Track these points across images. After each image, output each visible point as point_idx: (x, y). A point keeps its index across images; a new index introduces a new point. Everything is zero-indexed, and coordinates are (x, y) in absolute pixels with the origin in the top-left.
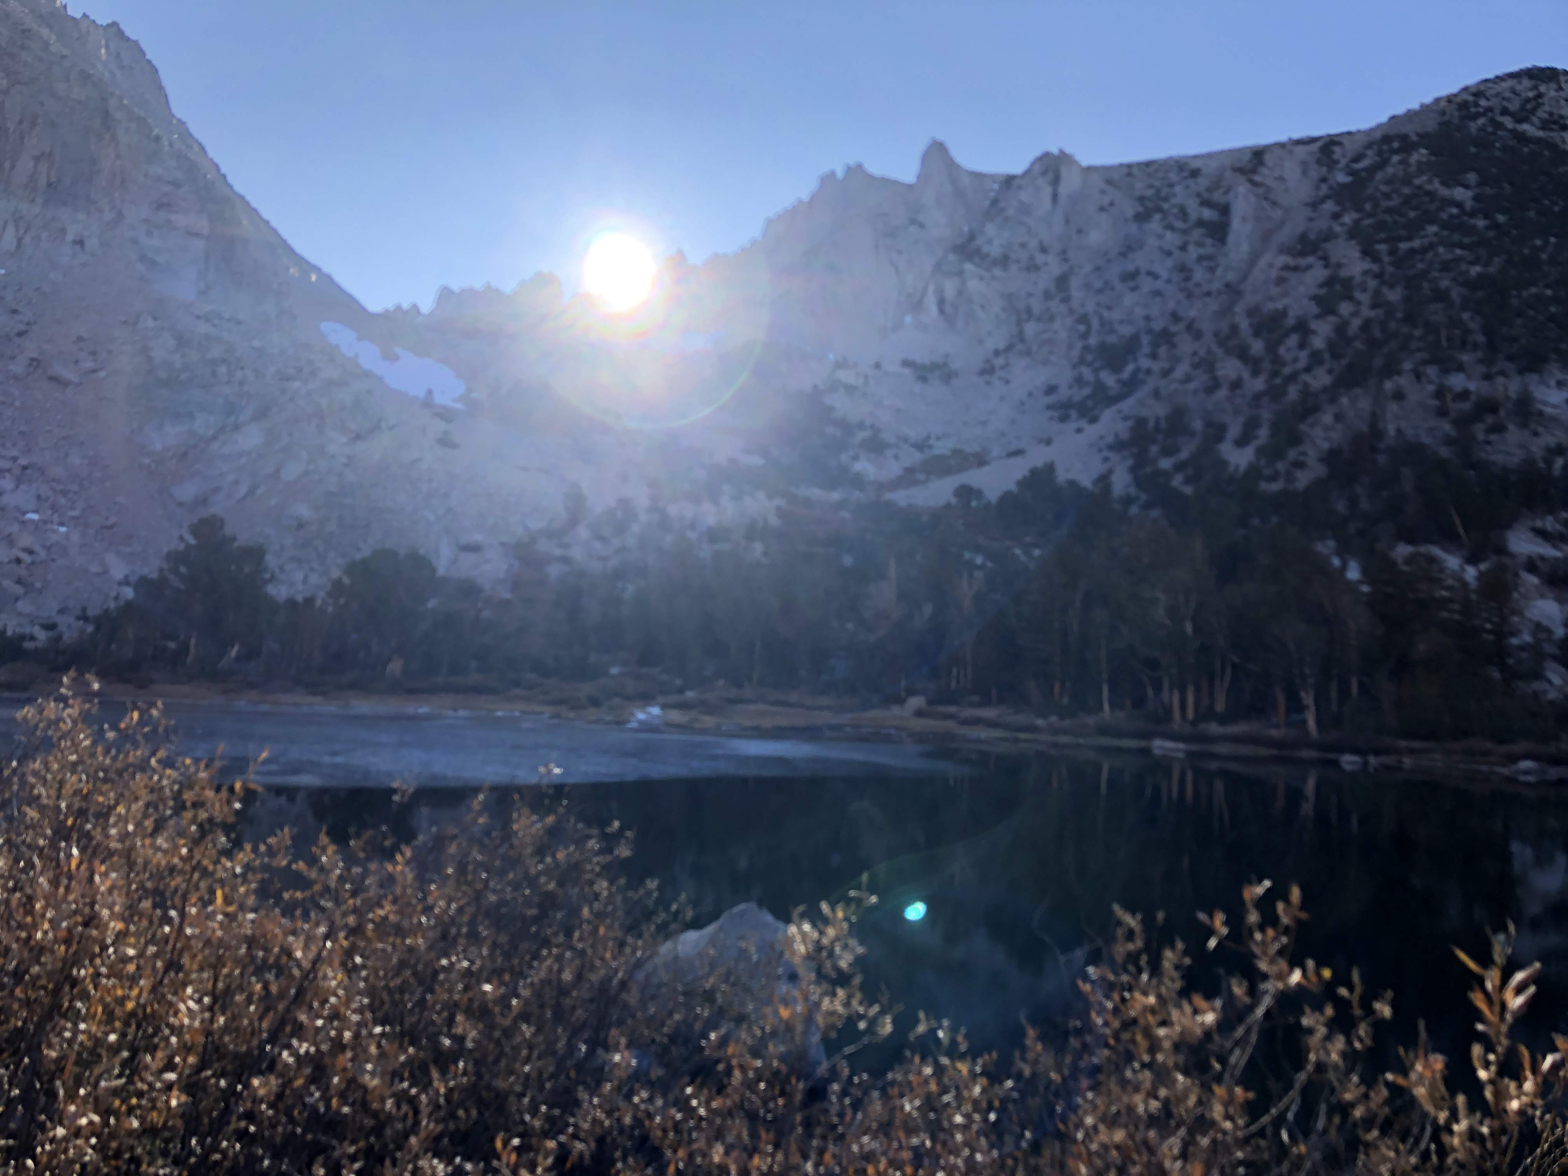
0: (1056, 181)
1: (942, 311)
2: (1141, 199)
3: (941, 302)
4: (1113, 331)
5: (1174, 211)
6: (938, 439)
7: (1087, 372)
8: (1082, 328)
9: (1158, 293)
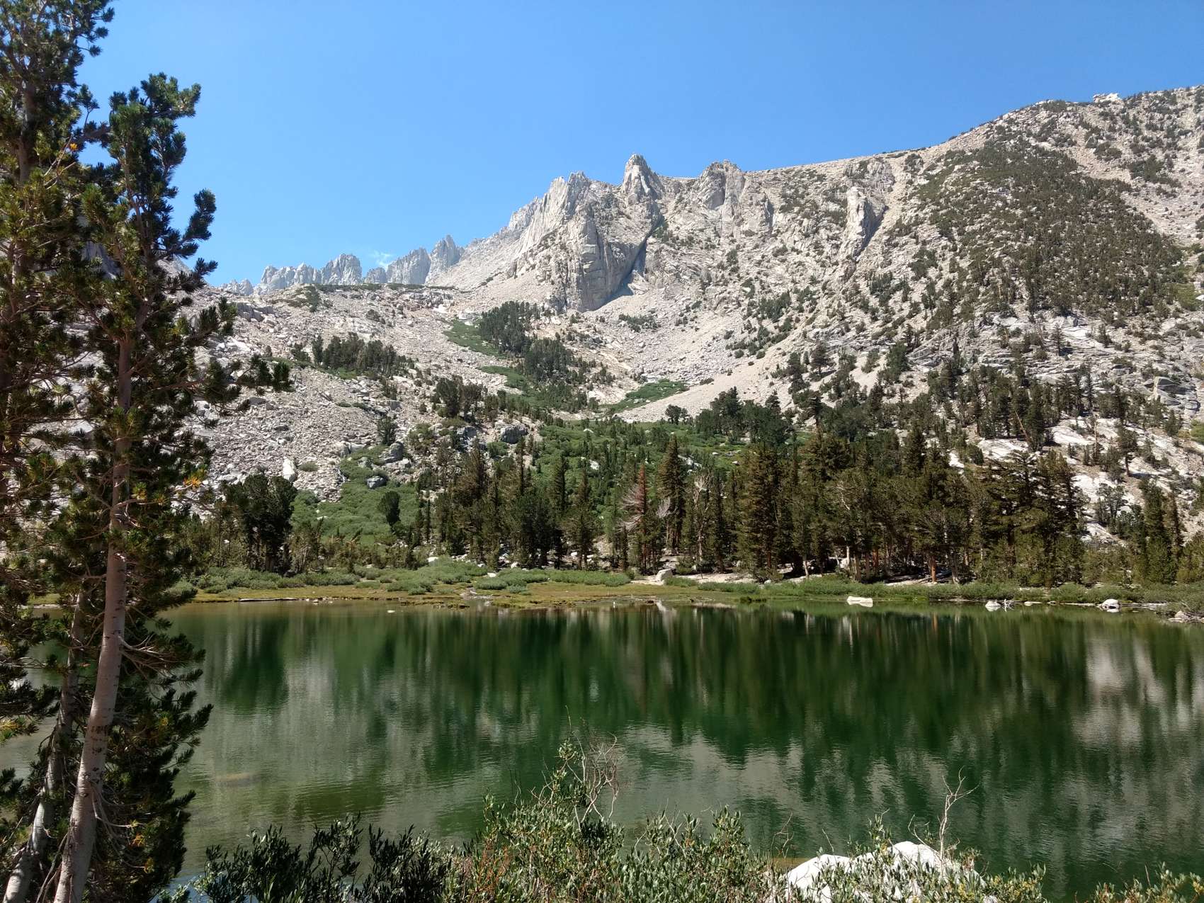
0: (723, 184)
4: (770, 291)
5: (808, 205)
6: (650, 372)
7: (754, 322)
8: (748, 290)
9: (800, 263)
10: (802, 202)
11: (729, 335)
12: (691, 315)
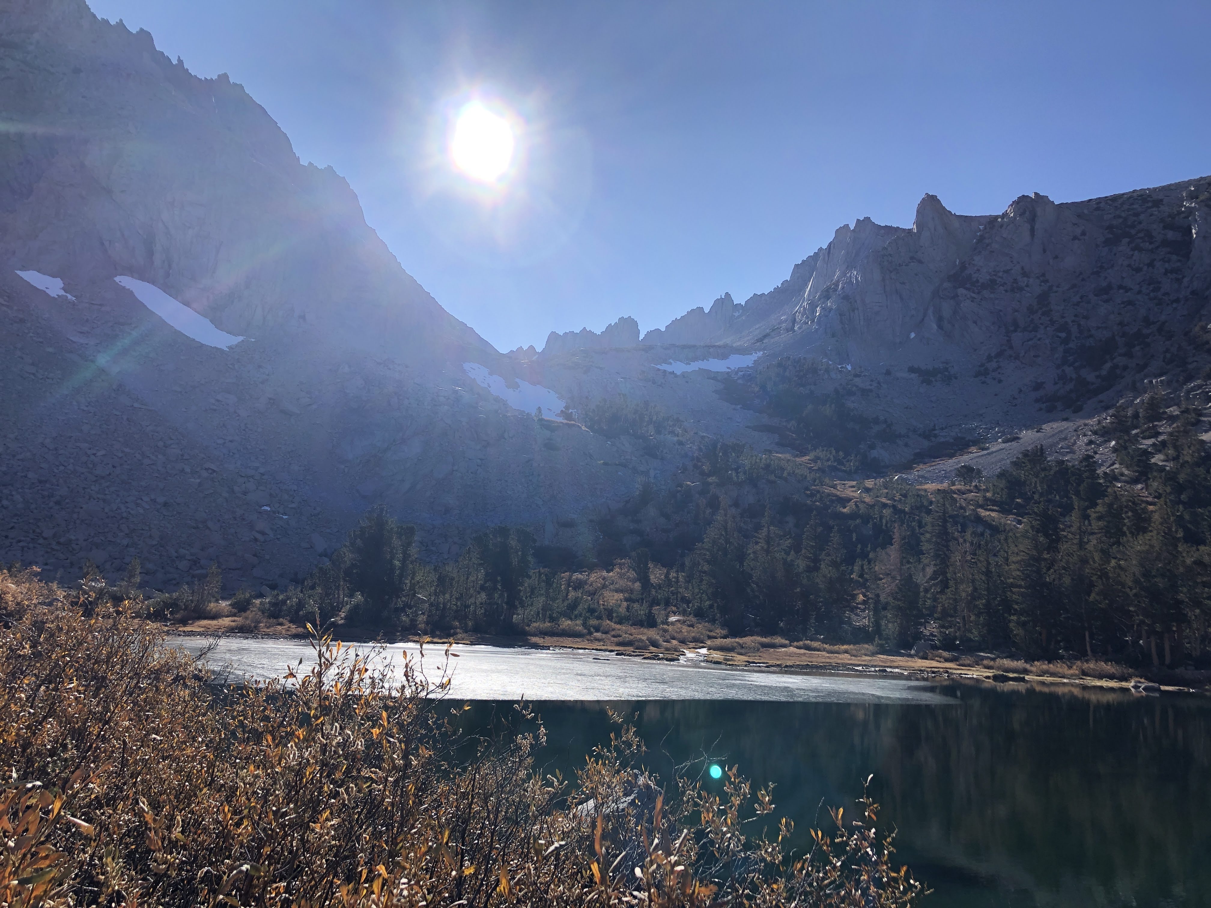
0: (1033, 220)
1: (940, 327)
2: (1110, 228)
3: (940, 320)
4: (1091, 336)
5: (1141, 235)
6: (942, 429)
7: (1069, 371)
8: (1063, 335)
9: (1130, 303)
10: (1133, 232)
11: (1038, 386)
12: (993, 364)
